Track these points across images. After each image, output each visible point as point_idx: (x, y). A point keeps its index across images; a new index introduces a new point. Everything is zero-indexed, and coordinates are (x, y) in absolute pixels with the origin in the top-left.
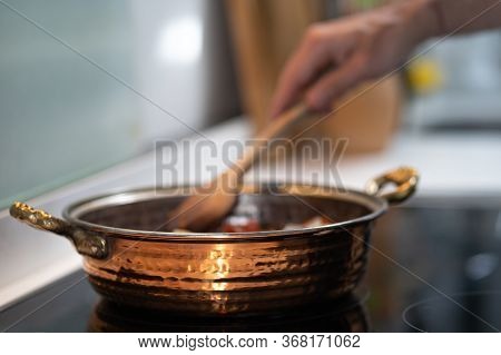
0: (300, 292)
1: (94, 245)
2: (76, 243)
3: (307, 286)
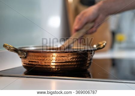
0: (73, 67)
1: (23, 55)
2: (19, 54)
3: (75, 65)
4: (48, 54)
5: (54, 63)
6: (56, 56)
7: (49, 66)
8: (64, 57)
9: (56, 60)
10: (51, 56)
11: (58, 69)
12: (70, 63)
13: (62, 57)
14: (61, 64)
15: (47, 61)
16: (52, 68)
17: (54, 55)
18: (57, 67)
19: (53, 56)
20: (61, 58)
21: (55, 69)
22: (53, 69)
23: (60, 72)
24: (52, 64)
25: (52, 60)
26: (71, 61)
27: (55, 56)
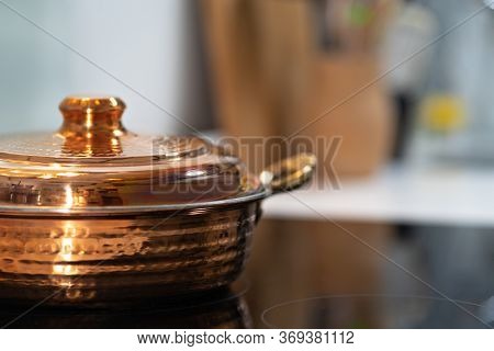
4: (37, 226)
5: (69, 267)
6: (75, 233)
7: (44, 277)
8: (113, 236)
9: (74, 253)
10: (53, 234)
11: (83, 290)
12: (140, 267)
13: (105, 236)
14: (98, 269)
15: (32, 257)
16: (57, 288)
17: (66, 231)
18: (80, 285)
19: (61, 234)
20: (97, 244)
21: (73, 290)
22: (64, 290)
23: (98, 305)
24: (58, 270)
25: (57, 252)
26: (143, 253)
27: (69, 234)
